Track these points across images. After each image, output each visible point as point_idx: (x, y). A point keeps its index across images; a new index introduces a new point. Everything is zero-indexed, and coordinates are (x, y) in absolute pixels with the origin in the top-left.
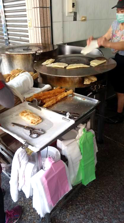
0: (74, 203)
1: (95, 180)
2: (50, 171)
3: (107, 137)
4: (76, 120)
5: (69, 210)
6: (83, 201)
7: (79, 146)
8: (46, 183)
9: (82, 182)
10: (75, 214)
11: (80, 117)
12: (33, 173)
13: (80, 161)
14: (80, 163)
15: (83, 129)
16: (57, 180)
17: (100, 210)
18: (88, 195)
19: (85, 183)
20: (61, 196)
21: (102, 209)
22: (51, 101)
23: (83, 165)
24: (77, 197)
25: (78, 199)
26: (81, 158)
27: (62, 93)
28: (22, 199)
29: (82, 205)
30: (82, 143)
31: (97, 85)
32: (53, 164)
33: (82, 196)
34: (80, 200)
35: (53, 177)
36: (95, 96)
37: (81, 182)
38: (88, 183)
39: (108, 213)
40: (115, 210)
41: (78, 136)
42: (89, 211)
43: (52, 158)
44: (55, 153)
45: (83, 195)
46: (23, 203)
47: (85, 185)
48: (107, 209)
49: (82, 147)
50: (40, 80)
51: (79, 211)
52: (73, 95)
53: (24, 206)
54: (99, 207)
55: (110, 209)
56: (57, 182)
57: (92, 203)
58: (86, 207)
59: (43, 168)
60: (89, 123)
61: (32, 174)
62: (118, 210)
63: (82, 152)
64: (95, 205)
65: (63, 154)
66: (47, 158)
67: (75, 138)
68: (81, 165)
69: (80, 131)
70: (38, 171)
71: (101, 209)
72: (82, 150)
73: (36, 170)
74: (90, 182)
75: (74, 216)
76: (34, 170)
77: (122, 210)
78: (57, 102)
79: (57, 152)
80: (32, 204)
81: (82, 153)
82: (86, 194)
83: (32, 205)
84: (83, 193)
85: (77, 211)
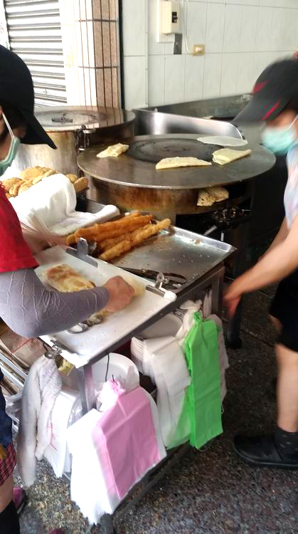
0: (170, 491)
1: (220, 435)
2: (115, 414)
3: (251, 333)
4: (177, 291)
5: (158, 507)
6: (192, 487)
7: (185, 354)
8: (103, 441)
9: (189, 441)
10: (172, 518)
11: (187, 285)
12: (71, 416)
13: (185, 389)
14: (187, 394)
15: (195, 314)
16: (131, 436)
17: (232, 507)
18: (204, 470)
19: (198, 444)
20: (138, 474)
21: (238, 505)
22: (120, 246)
23: (192, 398)
24: (177, 476)
25: (180, 480)
26: (189, 384)
27: (145, 227)
28: (45, 479)
29: (189, 496)
30: (190, 346)
31: (229, 209)
32: (121, 396)
33: (190, 474)
34: (184, 482)
35: (122, 427)
36: (222, 235)
37: (186, 440)
38: (205, 442)
39: (250, 514)
40: (267, 507)
41: (181, 329)
42: (207, 510)
43: (118, 383)
44: (126, 370)
45: (191, 472)
46: (47, 488)
47: (197, 447)
48: (249, 507)
49: (190, 356)
50: (91, 194)
51: (183, 510)
52: (172, 232)
53: (48, 496)
54: (229, 500)
55: (257, 505)
56: (131, 439)
57: (213, 490)
58: (198, 501)
59: (97, 407)
60: (208, 300)
61: (71, 420)
62: (275, 509)
63: (191, 367)
64: (222, 496)
65: (146, 372)
66: (108, 382)
67: (174, 334)
68: (187, 399)
69: (187, 317)
70: (85, 411)
71: (235, 506)
72: (191, 363)
73: (79, 410)
74: (209, 440)
75: (170, 521)
76: (75, 411)
77: (284, 508)
78: (132, 249)
79: (131, 369)
80: (69, 491)
81: (190, 371)
82: (200, 470)
83: (70, 495)
84: (192, 465)
85: (178, 509)
